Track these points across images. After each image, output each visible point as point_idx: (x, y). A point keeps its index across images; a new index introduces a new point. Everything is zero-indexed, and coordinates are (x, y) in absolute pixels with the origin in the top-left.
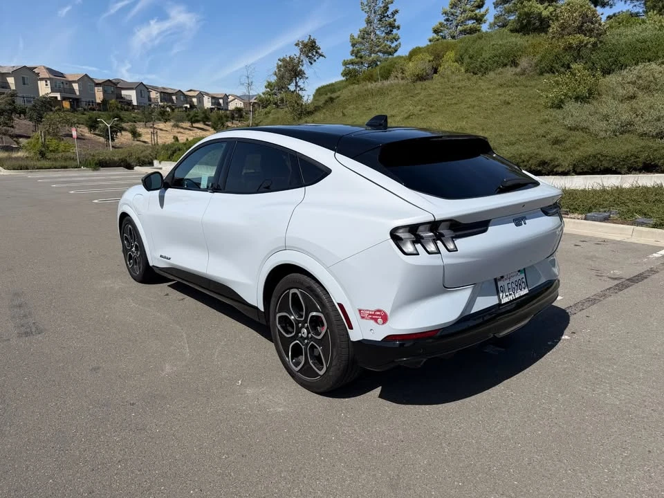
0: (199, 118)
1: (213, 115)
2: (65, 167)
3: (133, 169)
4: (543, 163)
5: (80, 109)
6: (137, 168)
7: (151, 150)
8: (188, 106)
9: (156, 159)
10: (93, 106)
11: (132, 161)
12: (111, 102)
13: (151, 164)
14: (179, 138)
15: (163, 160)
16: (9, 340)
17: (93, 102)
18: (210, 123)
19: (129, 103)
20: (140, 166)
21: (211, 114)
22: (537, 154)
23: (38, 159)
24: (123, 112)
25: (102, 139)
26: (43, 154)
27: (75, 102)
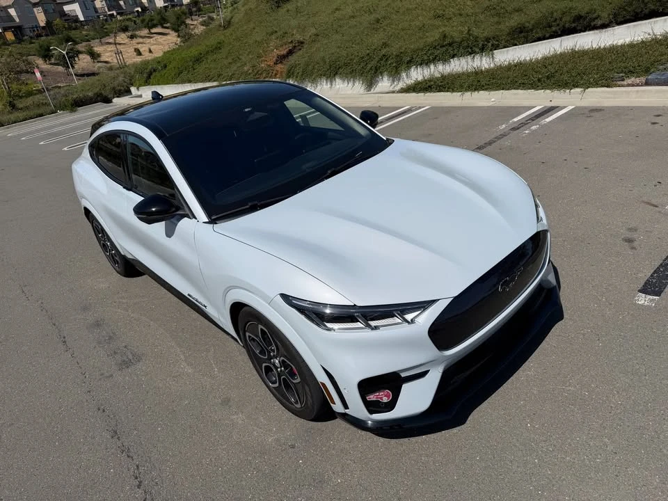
0: (155, 22)
1: (170, 14)
2: (41, 115)
3: (111, 102)
4: (579, 18)
5: (26, 37)
6: (115, 100)
7: (122, 75)
8: (140, 9)
9: (132, 85)
10: (39, 32)
11: (107, 93)
12: (55, 22)
13: (128, 92)
14: (141, 50)
15: (140, 85)
16: (112, 376)
17: (37, 27)
18: (168, 25)
19: (76, 19)
20: (118, 97)
21: (167, 14)
22: (570, 9)
23: (9, 112)
24: (73, 32)
25: (60, 69)
26: (13, 106)
27: (18, 30)
